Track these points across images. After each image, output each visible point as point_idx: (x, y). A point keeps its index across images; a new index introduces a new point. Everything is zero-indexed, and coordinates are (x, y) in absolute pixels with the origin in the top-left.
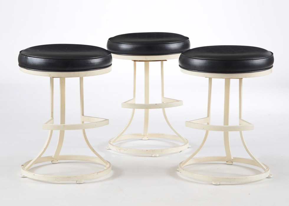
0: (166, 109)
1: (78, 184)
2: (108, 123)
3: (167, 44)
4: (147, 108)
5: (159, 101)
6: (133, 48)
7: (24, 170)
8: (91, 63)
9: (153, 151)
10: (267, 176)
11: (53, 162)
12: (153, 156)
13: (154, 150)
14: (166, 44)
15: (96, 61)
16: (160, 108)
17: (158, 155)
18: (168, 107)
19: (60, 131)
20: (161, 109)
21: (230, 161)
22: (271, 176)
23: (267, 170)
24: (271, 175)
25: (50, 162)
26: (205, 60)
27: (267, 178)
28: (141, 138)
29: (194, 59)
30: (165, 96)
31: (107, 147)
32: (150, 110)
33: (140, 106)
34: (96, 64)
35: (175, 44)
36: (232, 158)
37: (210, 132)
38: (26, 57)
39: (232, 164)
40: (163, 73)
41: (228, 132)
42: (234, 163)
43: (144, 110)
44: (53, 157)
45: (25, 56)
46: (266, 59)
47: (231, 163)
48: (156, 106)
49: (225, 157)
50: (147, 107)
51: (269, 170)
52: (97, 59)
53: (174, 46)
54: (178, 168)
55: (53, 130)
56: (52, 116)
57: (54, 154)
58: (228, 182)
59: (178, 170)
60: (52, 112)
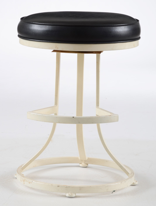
27: (132, 185)
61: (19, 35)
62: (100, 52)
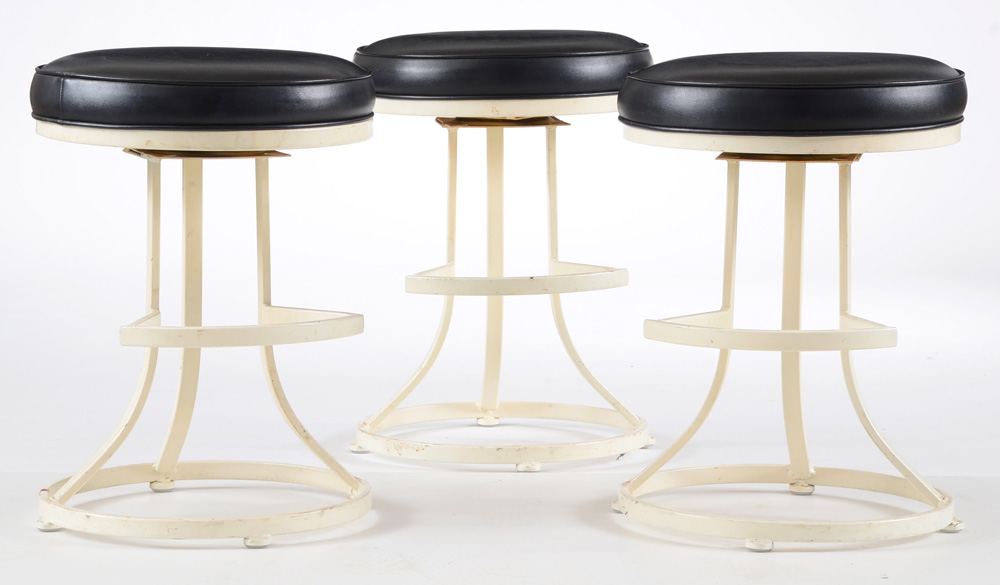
0: (563, 296)
1: (249, 547)
2: (360, 329)
3: (571, 59)
4: (497, 294)
5: (541, 268)
6: (446, 73)
7: (49, 501)
8: (299, 101)
9: (519, 450)
10: (944, 526)
11: (157, 486)
12: (521, 467)
13: (525, 448)
14: (566, 59)
15: (317, 94)
16: (545, 291)
17: (538, 467)
18: (576, 290)
19: (186, 350)
20: (546, 298)
21: (803, 484)
22: (960, 527)
23: (945, 501)
24: (960, 522)
25: (146, 486)
26: (719, 89)
27: (942, 531)
28: (474, 421)
29: (677, 89)
30: (561, 258)
31: (353, 444)
32: (507, 299)
33: (473, 287)
34: (316, 105)
35: (599, 58)
36: (812, 471)
37: (735, 355)
38: (59, 81)
39: (810, 494)
40: (555, 172)
41: (797, 355)
42: (818, 489)
43: (485, 298)
44: (156, 466)
45: (56, 78)
46: (939, 85)
47: (809, 489)
48: (529, 285)
49: (786, 468)
50: (497, 287)
51: (949, 502)
52: (322, 87)
53: (596, 67)
54: (616, 501)
55: (157, 349)
56: (155, 305)
57: (160, 456)
58: (802, 541)
59: (615, 507)
60: (155, 291)
61: (623, 116)
62: (852, 157)
